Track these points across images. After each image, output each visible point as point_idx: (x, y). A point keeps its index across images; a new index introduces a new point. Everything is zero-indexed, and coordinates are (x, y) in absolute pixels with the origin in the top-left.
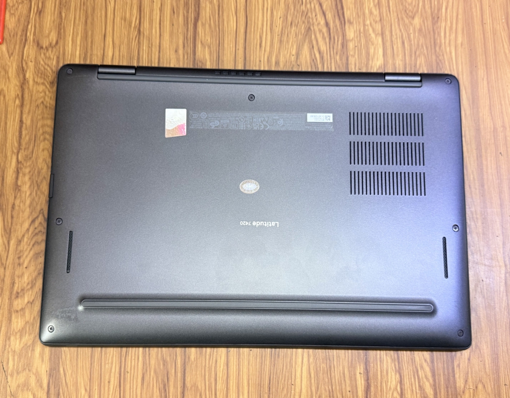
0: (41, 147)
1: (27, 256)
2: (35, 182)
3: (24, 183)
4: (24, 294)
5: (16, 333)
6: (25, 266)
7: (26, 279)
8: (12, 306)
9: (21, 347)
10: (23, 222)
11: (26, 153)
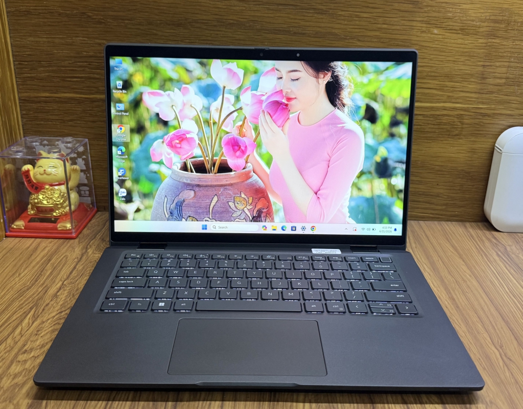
0: (85, 278)
1: (45, 330)
2: (72, 294)
3: (61, 294)
4: (31, 352)
5: (11, 376)
6: (41, 335)
7: (38, 343)
8: (17, 358)
9: (10, 385)
10: (51, 313)
11: (71, 281)
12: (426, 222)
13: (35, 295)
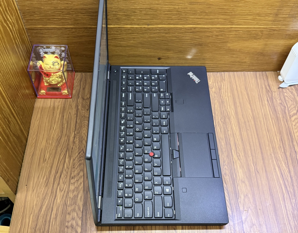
12: (238, 72)
13: (65, 142)
